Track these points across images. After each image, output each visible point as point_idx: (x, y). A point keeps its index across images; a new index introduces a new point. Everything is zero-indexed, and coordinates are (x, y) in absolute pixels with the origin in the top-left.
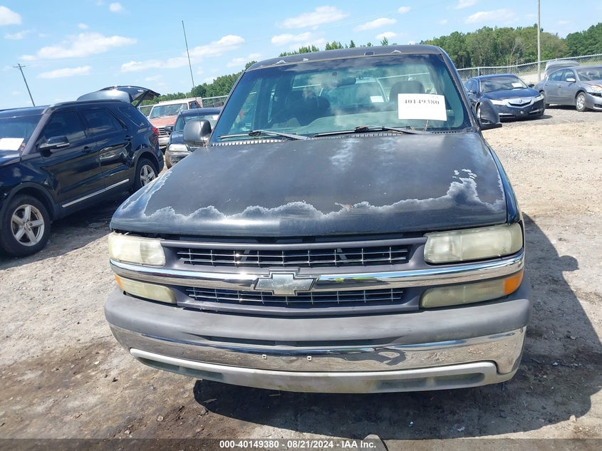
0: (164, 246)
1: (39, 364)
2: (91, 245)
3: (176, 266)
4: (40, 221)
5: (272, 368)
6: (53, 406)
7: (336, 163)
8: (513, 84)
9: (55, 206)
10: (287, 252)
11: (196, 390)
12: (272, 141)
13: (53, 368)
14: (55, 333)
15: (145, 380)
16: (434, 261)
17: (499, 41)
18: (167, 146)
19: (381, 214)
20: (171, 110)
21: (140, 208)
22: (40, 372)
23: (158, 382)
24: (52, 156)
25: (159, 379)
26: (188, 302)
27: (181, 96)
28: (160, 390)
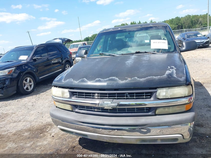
0: (69, 91)
1: (29, 130)
2: (48, 91)
3: (73, 98)
4: (32, 83)
5: (105, 134)
6: (33, 144)
7: (127, 64)
8: (198, 35)
9: (37, 78)
10: (109, 94)
11: (79, 141)
12: (107, 56)
13: (34, 132)
14: (35, 120)
15: (63, 137)
16: (160, 98)
17: (193, 20)
18: (75, 58)
19: (141, 82)
20: (77, 46)
21: (62, 79)
22: (29, 133)
23: (67, 138)
24: (37, 61)
25: (68, 137)
26: (77, 110)
27: (80, 41)
28: (68, 140)
